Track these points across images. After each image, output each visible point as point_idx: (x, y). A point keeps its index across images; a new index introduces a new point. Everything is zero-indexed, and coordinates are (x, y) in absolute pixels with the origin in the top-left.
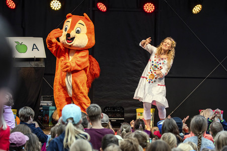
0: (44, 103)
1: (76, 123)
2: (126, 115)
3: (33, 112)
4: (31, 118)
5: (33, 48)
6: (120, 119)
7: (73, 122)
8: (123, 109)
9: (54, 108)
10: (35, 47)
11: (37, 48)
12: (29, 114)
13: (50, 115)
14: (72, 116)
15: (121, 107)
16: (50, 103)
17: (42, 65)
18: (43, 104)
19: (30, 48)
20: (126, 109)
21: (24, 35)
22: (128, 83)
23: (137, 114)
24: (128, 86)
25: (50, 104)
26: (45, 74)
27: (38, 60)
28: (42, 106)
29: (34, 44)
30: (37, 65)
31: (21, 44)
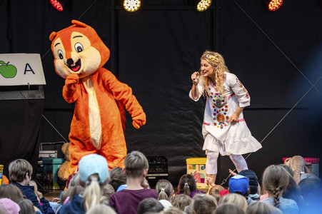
0: (44, 154)
1: (103, 181)
2: (171, 169)
3: (30, 168)
4: (27, 176)
5: (26, 70)
6: (161, 175)
7: (99, 179)
8: (166, 160)
9: (60, 160)
10: (28, 68)
11: (32, 70)
12: (24, 170)
13: (54, 172)
14: (97, 172)
15: (163, 157)
16: (53, 154)
17: (40, 95)
18: (43, 156)
19: (21, 69)
20: (170, 160)
21: (11, 51)
22: (173, 119)
23: (188, 166)
24: (173, 124)
25: (54, 156)
26: (45, 110)
27: (34, 87)
28: (41, 159)
29: (27, 64)
30: (33, 95)
31: (7, 65)
